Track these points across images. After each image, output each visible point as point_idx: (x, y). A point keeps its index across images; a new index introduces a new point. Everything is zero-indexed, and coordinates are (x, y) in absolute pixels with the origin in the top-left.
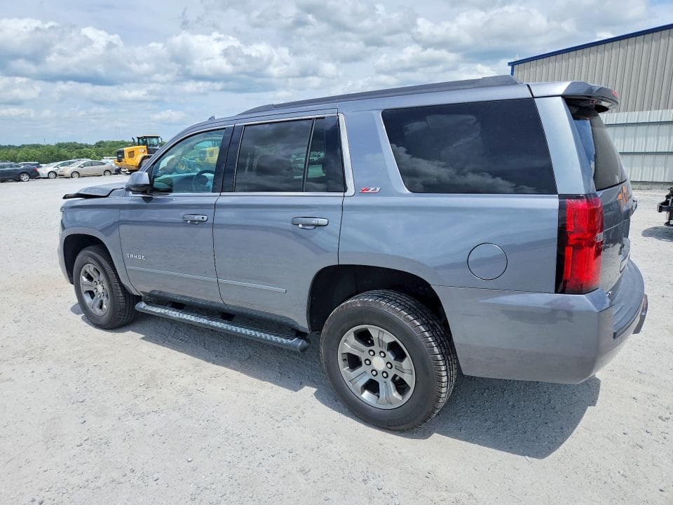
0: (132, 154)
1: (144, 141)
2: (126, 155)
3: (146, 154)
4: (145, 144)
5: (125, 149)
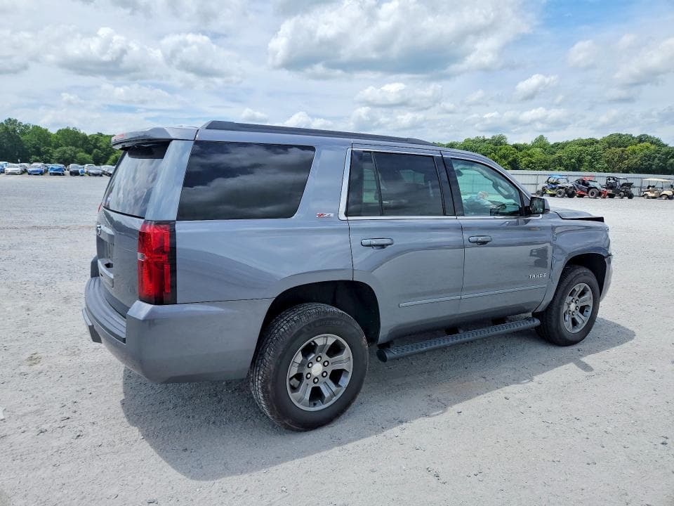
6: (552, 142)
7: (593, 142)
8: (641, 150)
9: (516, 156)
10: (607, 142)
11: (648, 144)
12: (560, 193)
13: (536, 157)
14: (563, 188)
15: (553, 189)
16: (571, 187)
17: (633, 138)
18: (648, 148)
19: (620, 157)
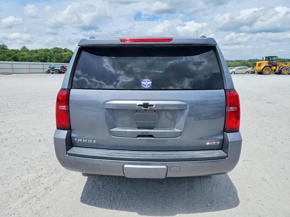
0: (260, 65)
1: (268, 58)
2: (257, 65)
3: (267, 65)
4: (269, 60)
5: (257, 62)
6: (30, 50)
7: (48, 50)
8: (68, 55)
9: (16, 55)
10: (53, 51)
11: (69, 52)
12: (57, 72)
13: (26, 56)
14: (57, 70)
15: (53, 70)
16: (60, 70)
17: (62, 50)
18: (69, 54)
19: (61, 57)
